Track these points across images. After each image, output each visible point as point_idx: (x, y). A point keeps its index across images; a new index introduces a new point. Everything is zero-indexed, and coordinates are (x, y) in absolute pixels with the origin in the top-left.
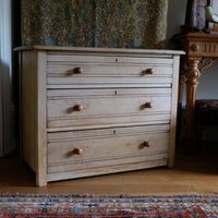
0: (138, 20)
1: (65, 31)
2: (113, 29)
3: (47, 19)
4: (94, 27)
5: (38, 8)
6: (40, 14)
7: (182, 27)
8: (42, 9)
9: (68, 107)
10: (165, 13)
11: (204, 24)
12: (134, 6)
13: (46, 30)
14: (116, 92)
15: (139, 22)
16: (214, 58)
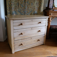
0: (36, 6)
2: (30, 9)
3: (13, 6)
4: (25, 8)
5: (11, 3)
6: (11, 5)
8: (12, 4)
9: (19, 34)
11: (52, 7)
12: (35, 3)
15: (36, 7)
16: (55, 17)
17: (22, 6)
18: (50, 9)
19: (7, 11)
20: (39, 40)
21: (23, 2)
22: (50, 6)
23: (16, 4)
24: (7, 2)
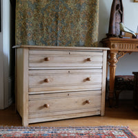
0: (82, 30)
1: (40, 37)
2: (68, 35)
3: (30, 30)
4: (57, 34)
5: (25, 24)
6: (26, 27)
7: (107, 34)
8: (27, 24)
10: (97, 26)
12: (80, 23)
13: (30, 36)
14: (69, 72)
16: (125, 52)
17: (49, 30)
18: (115, 36)
19: (17, 39)
20: (87, 102)
21: (51, 21)
22: (114, 30)
23: (37, 25)
24: (16, 21)
